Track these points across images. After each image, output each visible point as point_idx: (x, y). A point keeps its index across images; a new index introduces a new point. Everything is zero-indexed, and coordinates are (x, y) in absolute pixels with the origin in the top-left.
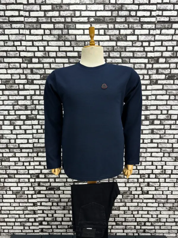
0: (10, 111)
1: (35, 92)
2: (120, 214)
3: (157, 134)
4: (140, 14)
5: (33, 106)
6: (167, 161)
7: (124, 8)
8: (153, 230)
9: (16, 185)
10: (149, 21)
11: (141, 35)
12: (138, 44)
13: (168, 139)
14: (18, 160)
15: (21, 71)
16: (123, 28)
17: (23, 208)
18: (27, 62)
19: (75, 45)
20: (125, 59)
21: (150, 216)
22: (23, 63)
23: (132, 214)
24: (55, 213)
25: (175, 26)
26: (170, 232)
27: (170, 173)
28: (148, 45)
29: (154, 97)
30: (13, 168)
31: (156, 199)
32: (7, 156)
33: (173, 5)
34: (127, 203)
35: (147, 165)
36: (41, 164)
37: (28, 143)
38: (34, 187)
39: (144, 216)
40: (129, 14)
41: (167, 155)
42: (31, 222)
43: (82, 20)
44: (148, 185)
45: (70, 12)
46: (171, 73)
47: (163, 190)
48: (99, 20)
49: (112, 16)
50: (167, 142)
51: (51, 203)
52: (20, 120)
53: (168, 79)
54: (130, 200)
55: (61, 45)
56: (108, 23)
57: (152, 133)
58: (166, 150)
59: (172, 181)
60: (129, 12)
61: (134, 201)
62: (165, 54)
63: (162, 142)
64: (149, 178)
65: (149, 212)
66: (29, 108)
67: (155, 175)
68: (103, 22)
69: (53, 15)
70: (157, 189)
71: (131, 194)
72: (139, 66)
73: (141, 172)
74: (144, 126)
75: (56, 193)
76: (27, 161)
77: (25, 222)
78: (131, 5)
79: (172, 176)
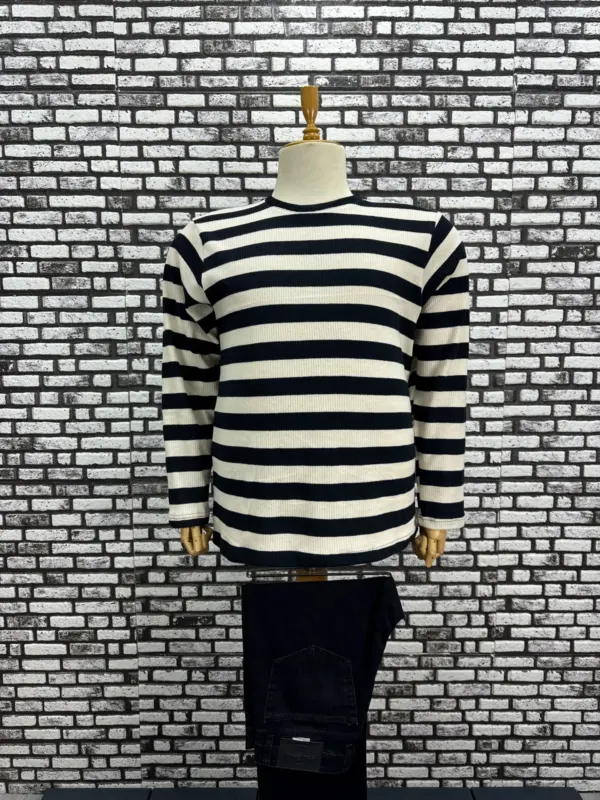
0: (61, 361)
1: (143, 301)
2: (417, 711)
3: (531, 433)
4: (464, 64)
5: (135, 345)
6: (568, 522)
7: (418, 48)
8: (531, 768)
9: (70, 611)
10: (494, 85)
11: (471, 126)
12: (464, 152)
13: (566, 450)
14: (79, 523)
15: (99, 234)
16: (416, 104)
17: (89, 690)
18: (119, 206)
19: (271, 157)
20: (423, 197)
21: (516, 717)
22: (108, 209)
23: (457, 709)
24: (199, 708)
25: (572, 99)
26: (589, 775)
27: (579, 564)
28: (492, 157)
29: (516, 316)
30: (60, 551)
31: (536, 655)
32: (43, 508)
33: (562, 41)
34: (440, 672)
35: (502, 535)
36: (155, 534)
37: (115, 464)
38: (128, 616)
39: (497, 716)
40: (432, 66)
41: (564, 502)
42: (113, 741)
43: (291, 82)
44: (509, 606)
45: (254, 59)
46: (568, 240)
47: (559, 623)
48: (341, 83)
49: (381, 71)
51: (186, 672)
52: (92, 388)
53: (558, 258)
54: (451, 658)
55: (227, 156)
56: (369, 91)
57: (516, 430)
58: (561, 486)
59: (587, 591)
60: (432, 60)
61: (464, 661)
62: (546, 184)
63: (546, 459)
64: (509, 581)
65: (516, 701)
66: (123, 349)
67: (528, 572)
68: (356, 89)
69: (205, 68)
70: (539, 620)
71: (453, 638)
72: (468, 218)
73: (484, 562)
74: (488, 409)
75: (201, 636)
76: (109, 524)
77: (95, 741)
78: (438, 41)
79: (586, 575)
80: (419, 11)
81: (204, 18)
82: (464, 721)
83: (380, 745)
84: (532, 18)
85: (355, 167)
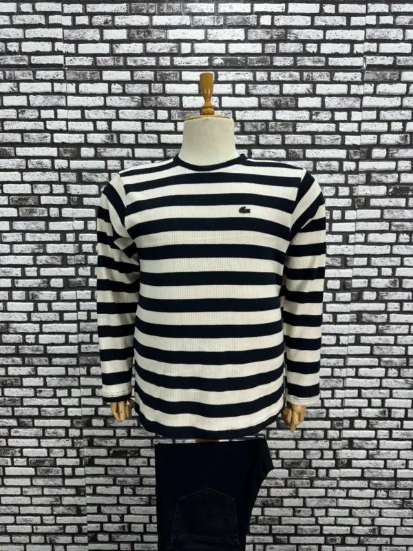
0: (27, 269)
1: (86, 225)
2: (284, 517)
3: (370, 323)
5: (80, 257)
6: (395, 387)
7: (291, 35)
9: (37, 445)
10: (348, 64)
11: (330, 96)
12: (325, 116)
13: (396, 335)
14: (42, 384)
15: (53, 176)
16: (289, 79)
17: (51, 499)
18: (68, 155)
19: (180, 119)
20: (293, 150)
21: (354, 521)
22: (59, 157)
23: (312, 516)
24: (129, 513)
25: (407, 75)
27: (403, 416)
28: (346, 119)
29: (361, 238)
30: (29, 404)
31: (369, 479)
32: (16, 374)
33: (401, 31)
34: (300, 490)
35: (347, 396)
36: (96, 393)
37: (67, 343)
38: (78, 449)
39: (340, 521)
40: (302, 49)
41: (393, 372)
42: (68, 534)
43: (195, 62)
44: (351, 444)
45: (168, 44)
46: (401, 182)
47: (387, 457)
48: (233, 62)
49: (263, 53)
50: (393, 343)
51: (119, 488)
52: (49, 288)
53: (394, 196)
54: (308, 481)
55: (147, 118)
56: (254, 69)
57: (359, 321)
58: (391, 361)
59: (408, 435)
60: (302, 45)
61: (318, 483)
62: (386, 139)
63: (381, 342)
64: (352, 427)
65: (354, 510)
66: (72, 260)
67: (365, 421)
68: (244, 67)
69: (130, 51)
70: (372, 455)
71: (310, 467)
72: (327, 166)
73: (334, 414)
74: (338, 305)
75: (130, 463)
76: (63, 385)
77: (57, 534)
78: (306, 30)
79: (407, 424)
80: (293, 7)
81: (129, 13)
82: (317, 524)
83: (257, 539)
84: (378, 12)
85: (243, 127)
